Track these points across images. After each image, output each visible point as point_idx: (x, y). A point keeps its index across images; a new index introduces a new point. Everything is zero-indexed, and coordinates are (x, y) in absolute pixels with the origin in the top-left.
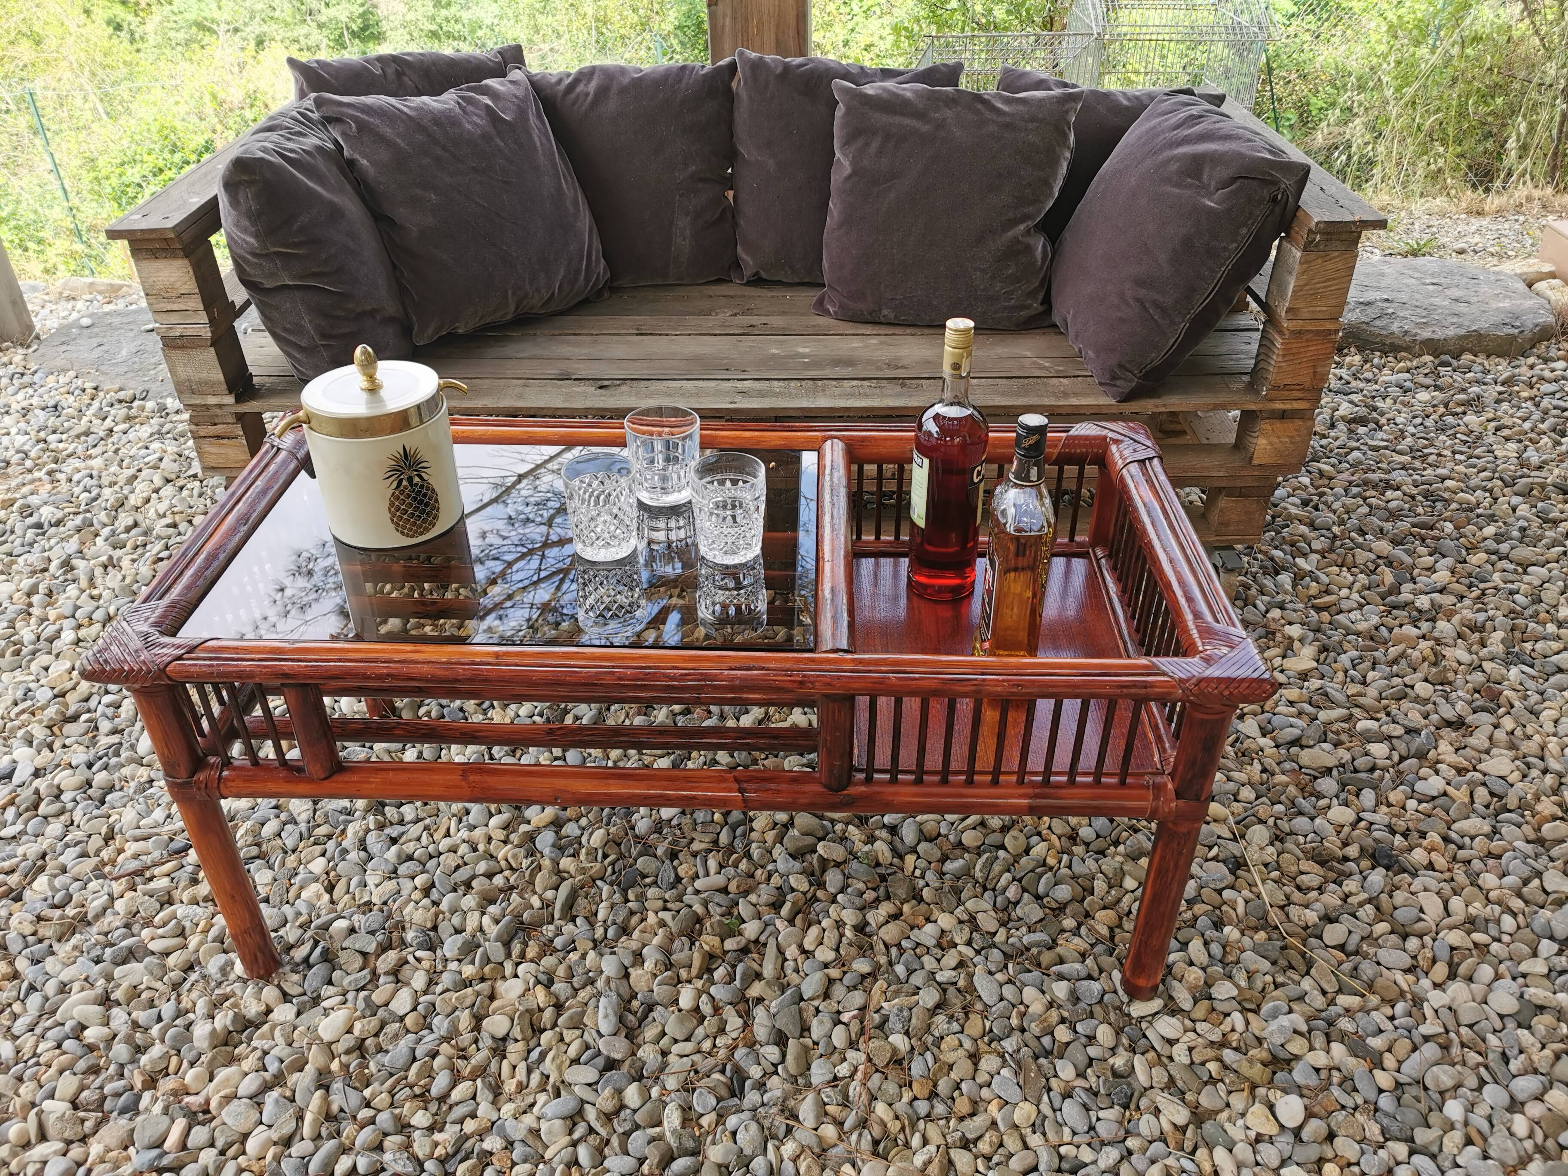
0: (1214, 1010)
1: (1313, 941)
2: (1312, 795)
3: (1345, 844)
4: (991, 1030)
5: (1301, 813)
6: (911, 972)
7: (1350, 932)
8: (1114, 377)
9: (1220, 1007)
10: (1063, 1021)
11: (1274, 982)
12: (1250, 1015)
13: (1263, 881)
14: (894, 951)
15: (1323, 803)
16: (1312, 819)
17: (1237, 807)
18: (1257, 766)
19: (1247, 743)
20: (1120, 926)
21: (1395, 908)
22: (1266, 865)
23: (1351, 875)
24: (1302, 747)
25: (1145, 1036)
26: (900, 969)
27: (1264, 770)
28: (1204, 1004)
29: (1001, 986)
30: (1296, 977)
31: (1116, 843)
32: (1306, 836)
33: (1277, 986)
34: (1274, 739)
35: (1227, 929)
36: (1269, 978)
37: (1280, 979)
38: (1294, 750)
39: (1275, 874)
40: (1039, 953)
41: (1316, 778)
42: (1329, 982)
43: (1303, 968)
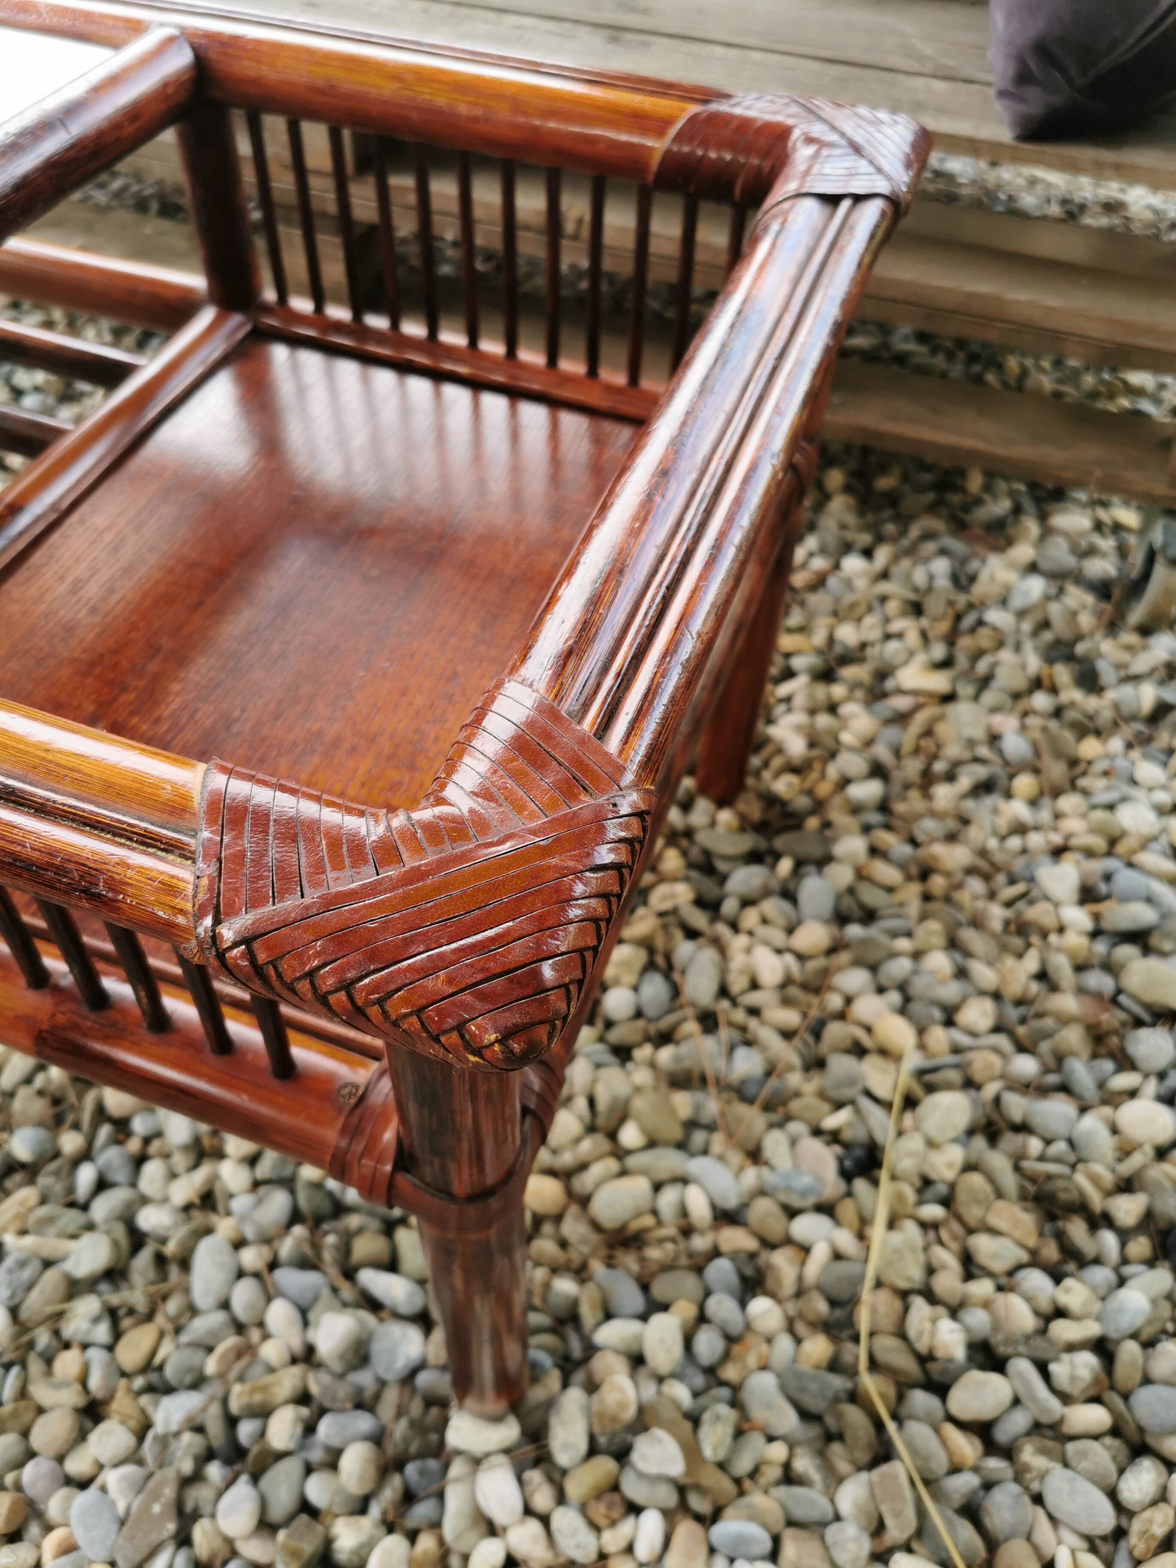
0: (615, 1487)
1: (920, 1399)
2: (1112, 1055)
3: (1126, 1186)
4: (160, 1368)
5: (1065, 1088)
6: (102, 1185)
7: (1016, 1401)
8: (1023, 78)
9: (632, 1489)
10: (303, 1398)
11: (787, 1467)
12: (686, 1529)
13: (892, 1224)
14: (105, 1131)
15: (1124, 1081)
16: (1083, 1110)
17: (939, 1037)
18: (1031, 963)
19: (1039, 913)
20: (558, 1218)
21: (1147, 1380)
22: (926, 1182)
23: (1097, 1261)
24: (1147, 950)
25: (441, 1496)
26: (86, 1175)
27: (1042, 975)
28: (605, 1465)
29: (241, 1274)
30: (843, 1466)
31: (665, 1038)
32: (1048, 1142)
33: (789, 1477)
34: (1097, 917)
35: (760, 1305)
36: (778, 1452)
37: (803, 1464)
38: (1127, 951)
39: (933, 1211)
40: (360, 1231)
41: (1139, 1023)
42: (898, 1514)
43: (864, 1457)
